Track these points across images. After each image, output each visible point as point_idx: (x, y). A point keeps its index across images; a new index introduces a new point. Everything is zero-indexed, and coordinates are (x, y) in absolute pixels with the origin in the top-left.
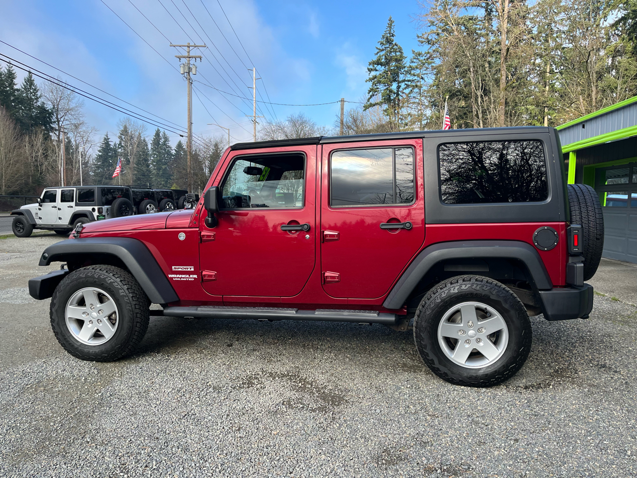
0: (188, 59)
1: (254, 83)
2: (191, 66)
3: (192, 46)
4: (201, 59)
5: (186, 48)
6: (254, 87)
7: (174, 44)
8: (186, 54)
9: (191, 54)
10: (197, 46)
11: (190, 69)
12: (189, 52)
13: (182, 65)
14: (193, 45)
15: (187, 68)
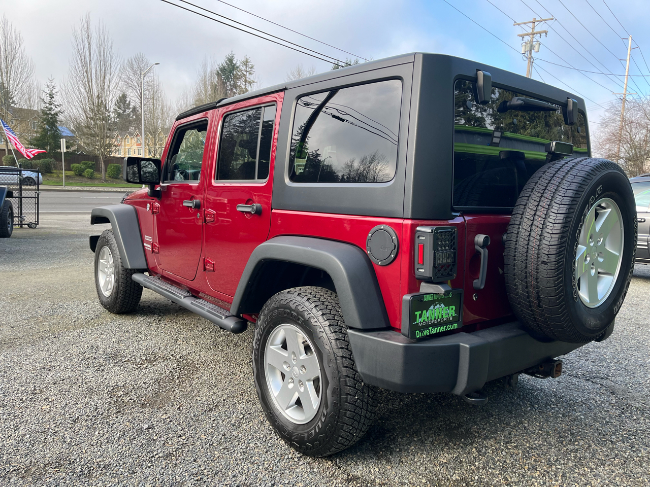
0: (531, 36)
1: (628, 54)
2: (534, 43)
3: (537, 21)
4: (546, 34)
5: (531, 25)
6: (628, 58)
7: (518, 22)
8: (530, 31)
9: (537, 30)
10: (543, 20)
11: (532, 47)
12: (533, 29)
13: (524, 44)
14: (539, 19)
15: (528, 46)
